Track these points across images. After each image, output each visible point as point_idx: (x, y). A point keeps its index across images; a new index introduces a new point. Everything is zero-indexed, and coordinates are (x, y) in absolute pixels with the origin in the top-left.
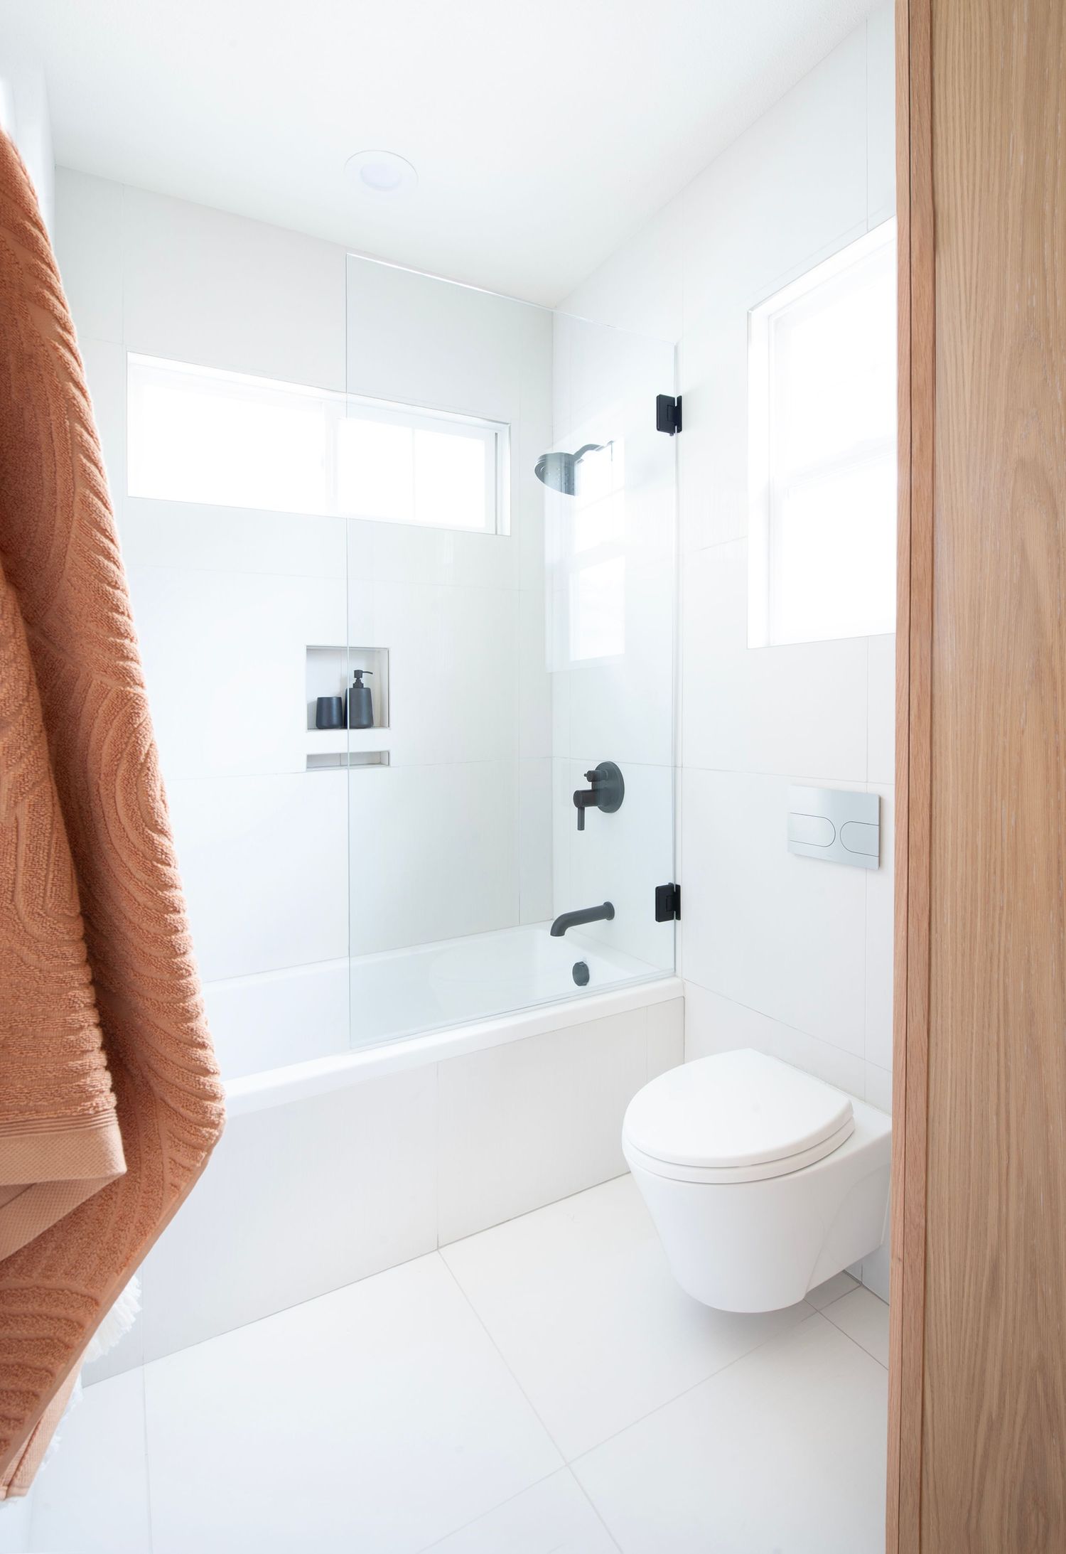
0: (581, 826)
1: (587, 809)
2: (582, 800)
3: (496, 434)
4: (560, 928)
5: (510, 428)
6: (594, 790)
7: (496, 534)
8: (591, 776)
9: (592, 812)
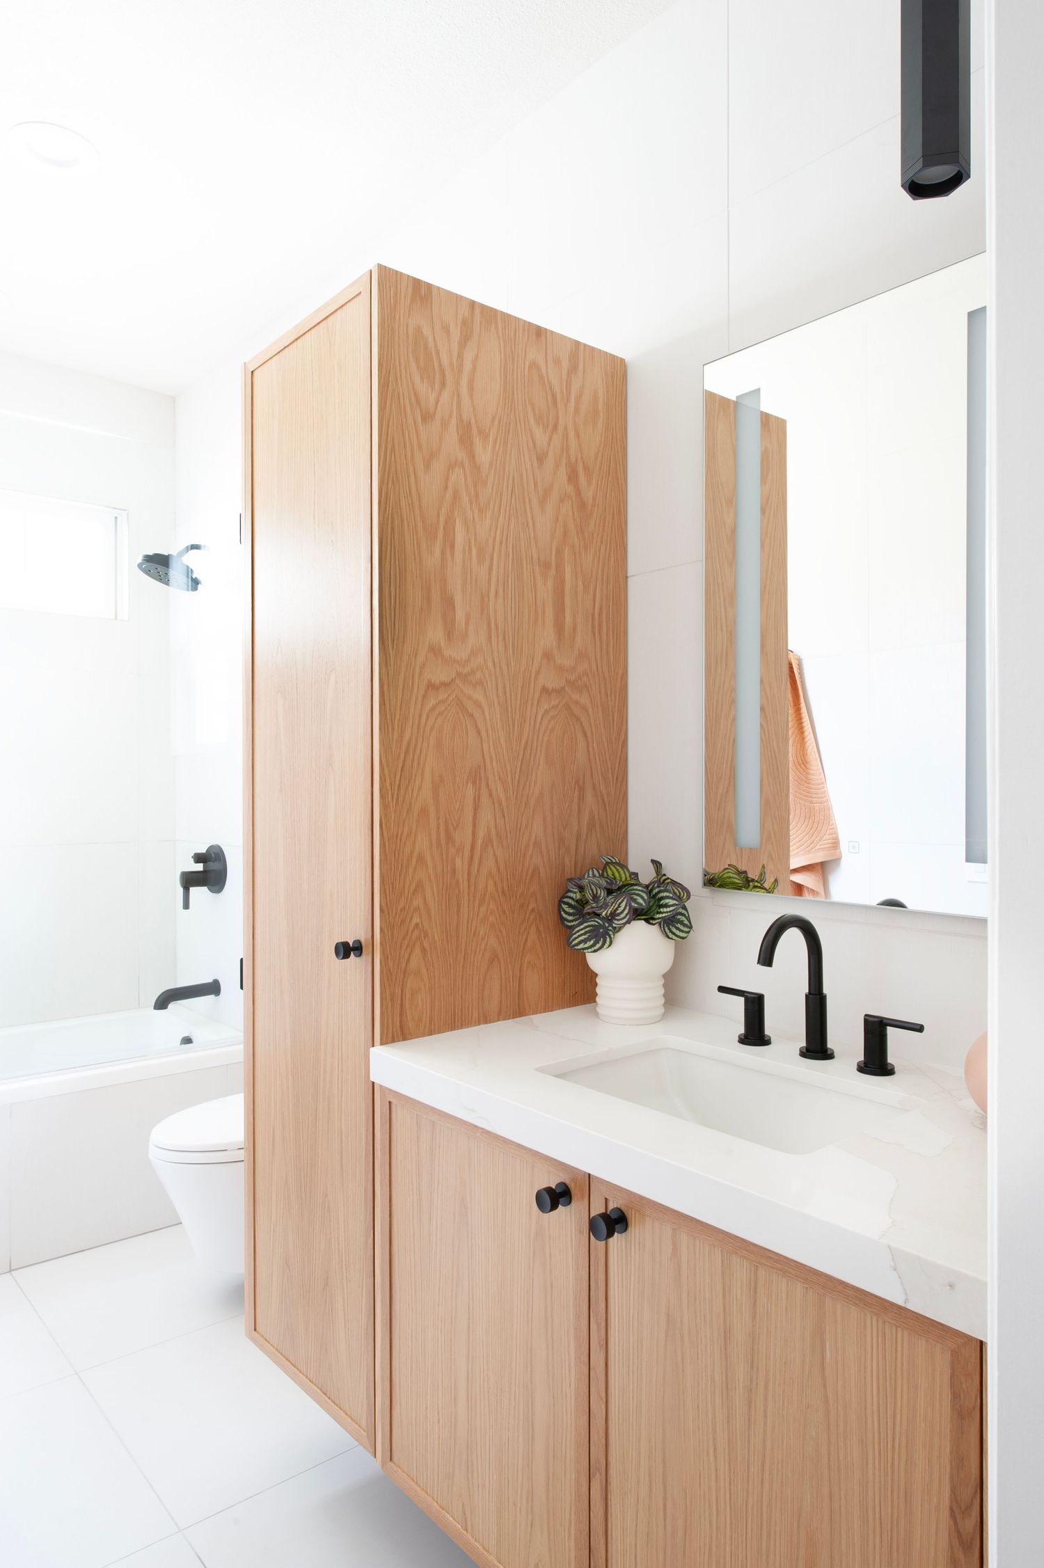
0: (186, 906)
1: (192, 889)
2: (190, 880)
3: (116, 518)
4: (163, 1002)
5: (128, 514)
6: (205, 872)
7: (116, 618)
8: (199, 858)
9: (197, 893)
